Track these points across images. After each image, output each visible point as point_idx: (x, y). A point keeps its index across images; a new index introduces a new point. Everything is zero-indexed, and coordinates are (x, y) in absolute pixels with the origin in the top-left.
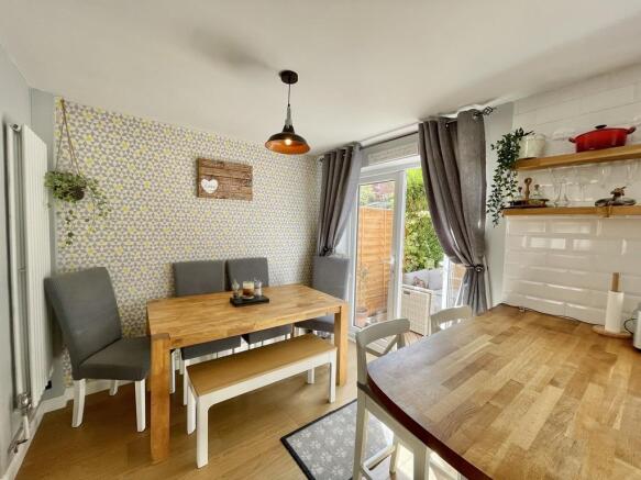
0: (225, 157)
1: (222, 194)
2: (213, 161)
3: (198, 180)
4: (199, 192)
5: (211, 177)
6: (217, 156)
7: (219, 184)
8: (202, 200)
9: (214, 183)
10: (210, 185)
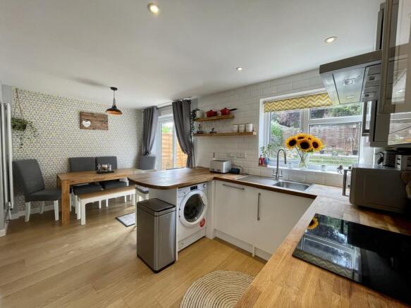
0: (94, 111)
1: (93, 127)
2: (88, 113)
3: (81, 122)
4: (82, 127)
5: (87, 120)
6: (90, 110)
7: (92, 123)
8: (83, 130)
9: (89, 123)
10: (87, 124)
